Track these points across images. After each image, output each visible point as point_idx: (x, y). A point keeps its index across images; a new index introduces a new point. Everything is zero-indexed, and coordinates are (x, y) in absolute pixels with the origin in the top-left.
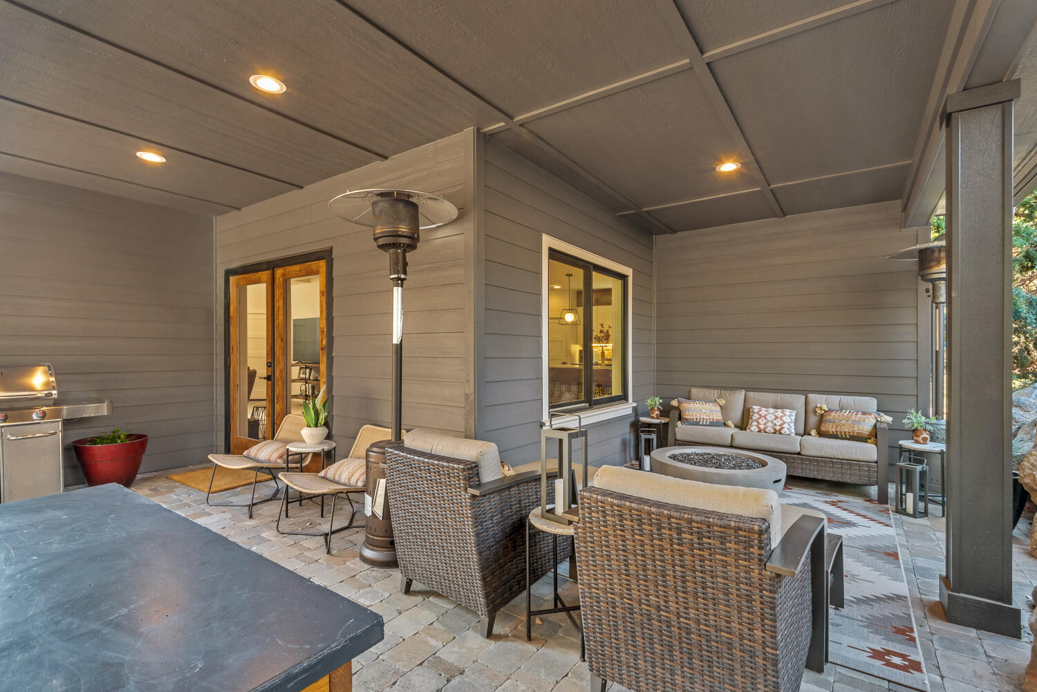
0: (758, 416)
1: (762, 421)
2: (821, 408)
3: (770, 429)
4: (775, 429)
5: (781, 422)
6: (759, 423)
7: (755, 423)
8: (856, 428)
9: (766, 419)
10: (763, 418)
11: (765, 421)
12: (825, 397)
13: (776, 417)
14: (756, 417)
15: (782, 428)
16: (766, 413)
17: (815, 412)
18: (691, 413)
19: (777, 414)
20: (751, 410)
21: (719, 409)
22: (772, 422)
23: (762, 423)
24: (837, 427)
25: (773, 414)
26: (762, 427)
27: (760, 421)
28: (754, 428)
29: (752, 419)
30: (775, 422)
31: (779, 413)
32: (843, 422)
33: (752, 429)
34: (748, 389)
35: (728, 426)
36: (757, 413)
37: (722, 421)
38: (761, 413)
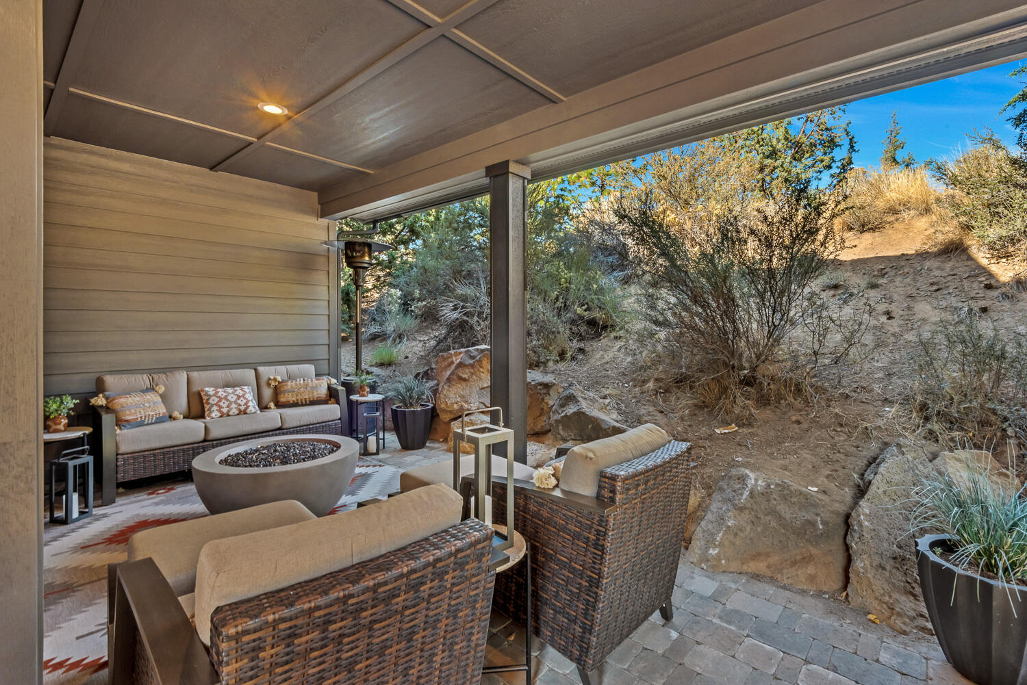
0: (216, 399)
1: (224, 404)
2: (275, 380)
3: (235, 411)
4: (240, 410)
5: (245, 401)
6: (221, 407)
7: (215, 408)
8: (315, 394)
9: (227, 400)
10: (223, 401)
11: (227, 403)
12: (273, 368)
13: (239, 397)
14: (214, 400)
15: (248, 407)
16: (225, 394)
17: (269, 385)
18: (133, 411)
19: (237, 393)
20: (202, 394)
21: (159, 399)
22: (235, 402)
23: (224, 406)
24: (297, 395)
25: (233, 393)
26: (225, 410)
27: (221, 404)
28: (215, 414)
29: (208, 404)
30: (239, 402)
31: (239, 391)
32: (302, 390)
33: (213, 415)
34: (189, 369)
35: (174, 419)
36: (214, 395)
37: (167, 415)
38: (219, 395)
